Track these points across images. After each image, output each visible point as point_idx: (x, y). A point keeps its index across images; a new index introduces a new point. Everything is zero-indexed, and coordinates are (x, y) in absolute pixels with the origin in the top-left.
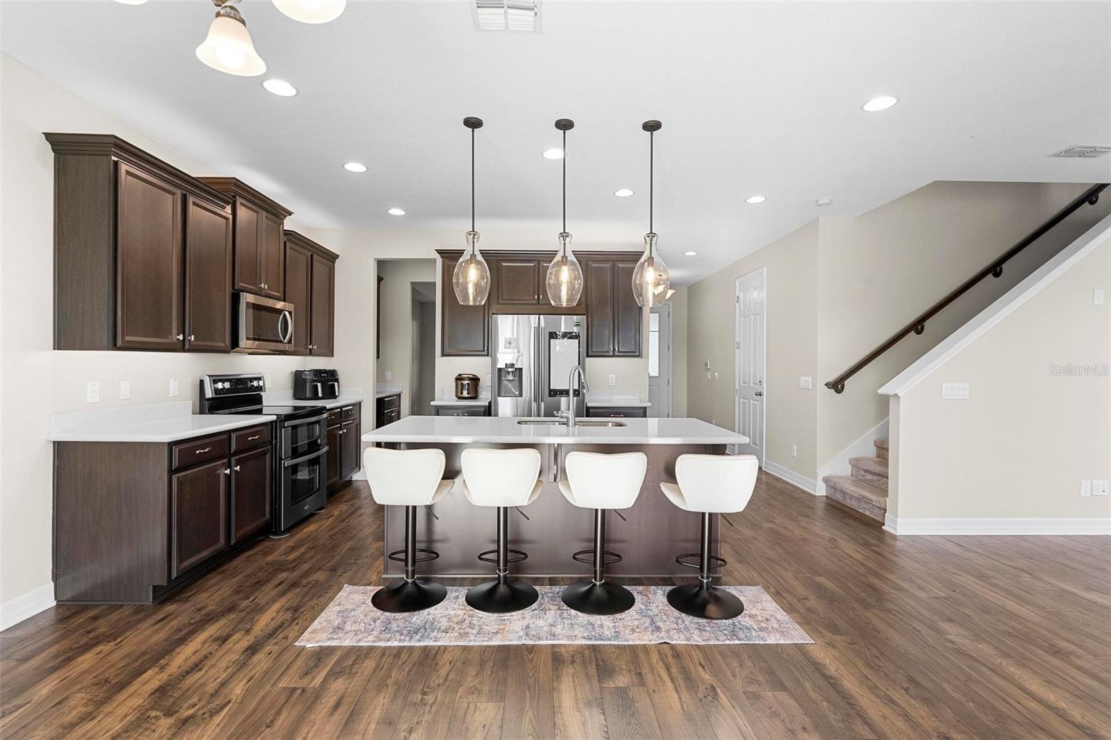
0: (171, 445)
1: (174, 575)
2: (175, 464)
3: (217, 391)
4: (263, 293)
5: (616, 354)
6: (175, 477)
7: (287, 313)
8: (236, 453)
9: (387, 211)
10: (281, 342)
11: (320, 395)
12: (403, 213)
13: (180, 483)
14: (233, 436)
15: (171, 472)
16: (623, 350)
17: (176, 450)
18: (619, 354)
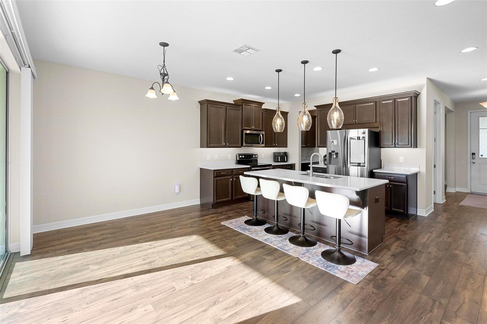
0: (214, 170)
1: (215, 202)
2: (215, 175)
3: (240, 158)
4: (253, 129)
5: (397, 146)
6: (215, 178)
7: (261, 135)
8: (235, 175)
9: (294, 95)
10: (260, 144)
11: (279, 161)
12: (300, 95)
13: (216, 181)
14: (234, 170)
15: (214, 177)
16: (401, 144)
17: (215, 172)
18: (398, 146)
